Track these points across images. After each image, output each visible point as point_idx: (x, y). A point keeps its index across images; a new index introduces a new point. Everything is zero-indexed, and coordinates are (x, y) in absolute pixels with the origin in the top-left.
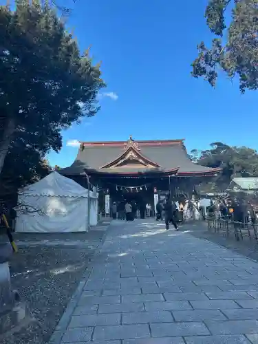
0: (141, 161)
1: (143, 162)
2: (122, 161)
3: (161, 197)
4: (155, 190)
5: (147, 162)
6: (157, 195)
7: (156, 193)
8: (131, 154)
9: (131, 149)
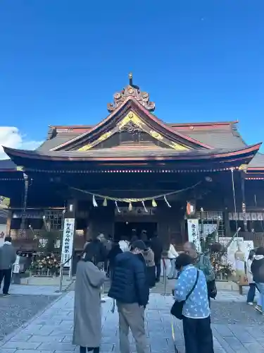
0: (154, 134)
1: (160, 137)
2: (109, 134)
3: (206, 227)
4: (191, 209)
5: (171, 136)
6: (195, 222)
7: (193, 217)
8: (131, 119)
9: (130, 106)
